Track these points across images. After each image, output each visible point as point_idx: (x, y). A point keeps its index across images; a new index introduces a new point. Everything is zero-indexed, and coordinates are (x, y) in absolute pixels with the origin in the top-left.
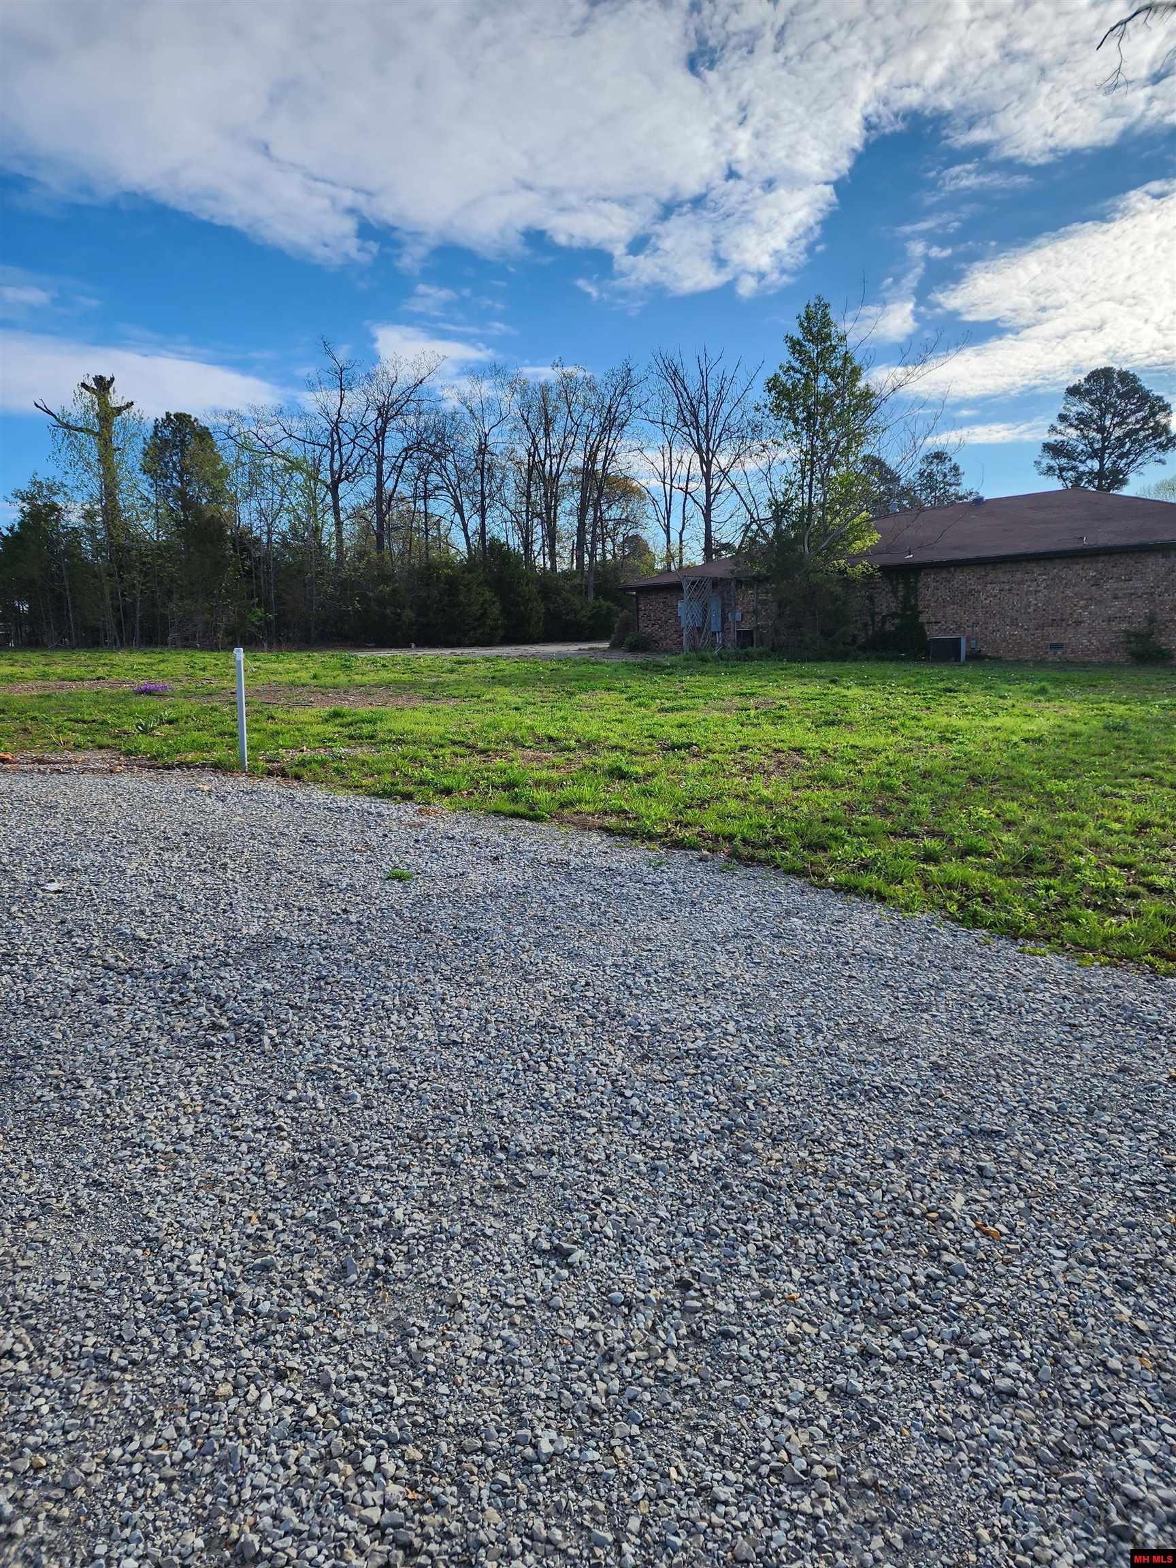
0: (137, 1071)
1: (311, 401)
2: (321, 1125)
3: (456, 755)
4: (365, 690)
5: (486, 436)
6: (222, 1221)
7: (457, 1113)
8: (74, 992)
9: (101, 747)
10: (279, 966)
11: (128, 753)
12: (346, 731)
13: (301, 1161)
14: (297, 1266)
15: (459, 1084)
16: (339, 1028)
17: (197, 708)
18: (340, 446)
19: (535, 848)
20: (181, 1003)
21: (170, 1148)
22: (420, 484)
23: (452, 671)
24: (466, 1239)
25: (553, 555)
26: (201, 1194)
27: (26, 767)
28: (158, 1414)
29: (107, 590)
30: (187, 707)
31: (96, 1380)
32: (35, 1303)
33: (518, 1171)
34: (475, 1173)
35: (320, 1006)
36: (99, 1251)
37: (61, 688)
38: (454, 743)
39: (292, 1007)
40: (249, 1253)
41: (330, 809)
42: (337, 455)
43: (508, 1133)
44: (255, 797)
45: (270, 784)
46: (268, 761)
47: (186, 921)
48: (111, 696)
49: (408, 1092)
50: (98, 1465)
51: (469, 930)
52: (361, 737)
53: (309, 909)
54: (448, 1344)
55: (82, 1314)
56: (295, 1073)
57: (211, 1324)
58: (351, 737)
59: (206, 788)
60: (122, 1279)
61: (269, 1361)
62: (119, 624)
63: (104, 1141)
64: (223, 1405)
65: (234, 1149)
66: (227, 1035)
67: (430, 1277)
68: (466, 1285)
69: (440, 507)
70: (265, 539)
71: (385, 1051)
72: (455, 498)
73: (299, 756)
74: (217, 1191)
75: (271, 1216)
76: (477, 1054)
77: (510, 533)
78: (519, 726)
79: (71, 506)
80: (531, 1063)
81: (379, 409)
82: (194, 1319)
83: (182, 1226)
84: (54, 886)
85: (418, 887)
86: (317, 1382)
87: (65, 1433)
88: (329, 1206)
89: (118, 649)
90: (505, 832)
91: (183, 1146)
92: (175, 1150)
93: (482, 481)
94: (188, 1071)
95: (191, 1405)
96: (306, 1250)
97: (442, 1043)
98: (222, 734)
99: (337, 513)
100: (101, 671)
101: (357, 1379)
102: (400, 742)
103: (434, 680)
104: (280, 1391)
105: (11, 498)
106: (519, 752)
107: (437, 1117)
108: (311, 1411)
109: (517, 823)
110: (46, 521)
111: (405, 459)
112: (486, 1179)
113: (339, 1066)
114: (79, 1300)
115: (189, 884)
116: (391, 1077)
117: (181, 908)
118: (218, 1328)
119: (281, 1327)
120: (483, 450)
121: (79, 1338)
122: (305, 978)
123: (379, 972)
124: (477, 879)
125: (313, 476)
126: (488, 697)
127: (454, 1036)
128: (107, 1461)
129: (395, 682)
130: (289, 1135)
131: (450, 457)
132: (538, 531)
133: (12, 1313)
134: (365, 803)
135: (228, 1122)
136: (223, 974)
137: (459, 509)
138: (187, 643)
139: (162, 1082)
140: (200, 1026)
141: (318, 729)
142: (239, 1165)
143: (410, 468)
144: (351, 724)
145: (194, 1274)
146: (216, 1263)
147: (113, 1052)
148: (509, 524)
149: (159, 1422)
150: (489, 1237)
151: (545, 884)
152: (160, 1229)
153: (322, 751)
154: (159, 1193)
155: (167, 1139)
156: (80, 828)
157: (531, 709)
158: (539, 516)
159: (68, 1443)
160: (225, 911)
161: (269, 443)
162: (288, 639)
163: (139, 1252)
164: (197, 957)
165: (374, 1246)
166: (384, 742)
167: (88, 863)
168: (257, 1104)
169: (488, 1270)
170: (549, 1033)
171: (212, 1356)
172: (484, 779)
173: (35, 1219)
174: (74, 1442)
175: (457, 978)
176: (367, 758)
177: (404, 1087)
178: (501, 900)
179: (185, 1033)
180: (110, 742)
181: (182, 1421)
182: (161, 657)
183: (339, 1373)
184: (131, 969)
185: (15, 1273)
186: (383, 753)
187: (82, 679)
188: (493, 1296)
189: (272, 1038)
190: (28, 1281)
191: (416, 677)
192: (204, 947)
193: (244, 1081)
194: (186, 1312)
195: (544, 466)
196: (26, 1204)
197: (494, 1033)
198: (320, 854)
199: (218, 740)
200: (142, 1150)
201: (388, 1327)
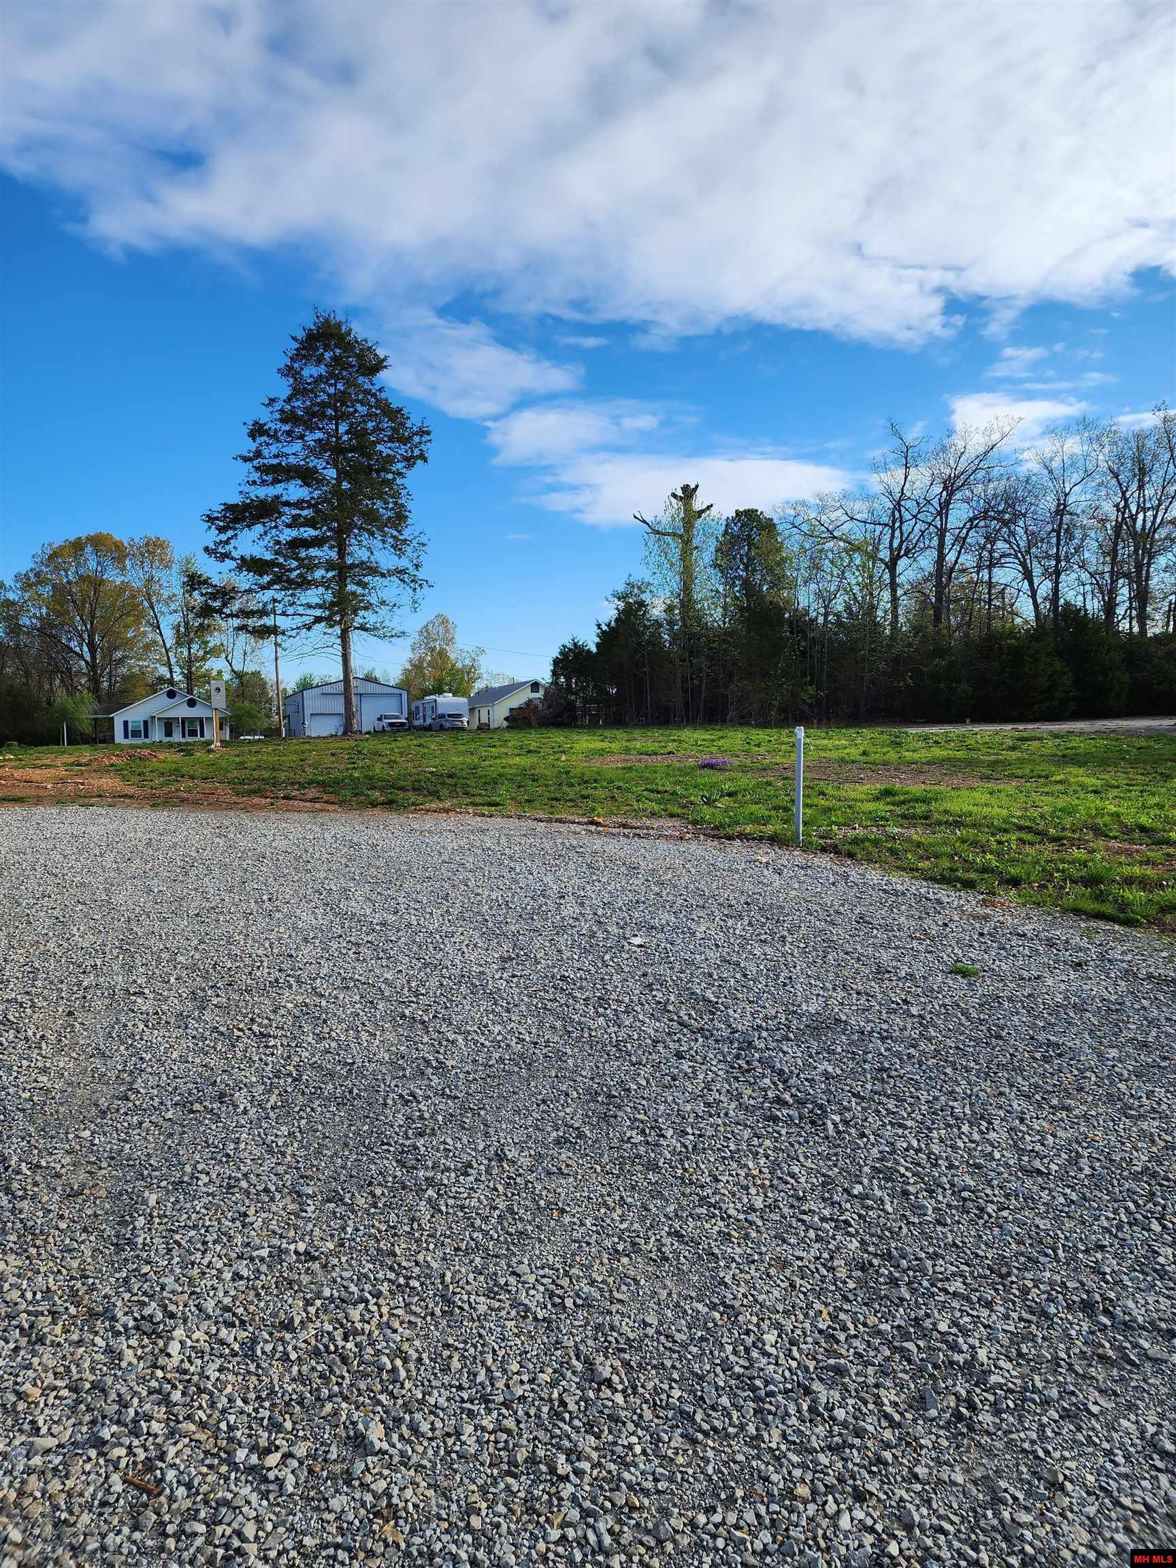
0: (710, 1132)
1: (875, 482)
2: (889, 1230)
3: (1024, 842)
4: (918, 769)
5: (1066, 495)
6: (793, 1307)
7: (1046, 1255)
8: (655, 1042)
9: (672, 816)
10: (839, 1050)
11: (695, 823)
12: (898, 810)
13: (871, 1264)
14: (871, 1381)
15: (1047, 1221)
16: (905, 1127)
17: (754, 782)
18: (902, 523)
19: (1129, 957)
20: (748, 1071)
21: (742, 1217)
22: (985, 554)
23: (1013, 748)
24: (1064, 1409)
25: (1143, 618)
26: (773, 1271)
27: (615, 831)
28: (739, 1493)
29: (679, 675)
30: (745, 781)
31: (682, 1436)
32: (628, 1339)
33: (1128, 1345)
34: (1073, 1333)
35: (884, 1100)
36: (682, 1304)
37: (640, 761)
38: (1020, 828)
39: (854, 1095)
40: (822, 1350)
41: (885, 891)
42: (897, 533)
43: (1112, 1295)
44: (809, 872)
45: (823, 861)
46: (821, 837)
47: (750, 989)
48: (679, 769)
49: (986, 1217)
50: (685, 1525)
51: (1049, 1044)
52: (914, 817)
53: (867, 994)
54: (1048, 1527)
55: (668, 1363)
56: (861, 1166)
57: (787, 1414)
58: (904, 816)
59: (764, 860)
60: (702, 1339)
61: (847, 1477)
62: (686, 704)
63: (683, 1194)
64: (801, 1507)
65: (802, 1234)
66: (791, 1113)
67: (1023, 1441)
68: (1068, 1464)
69: (1006, 575)
70: (821, 620)
71: (957, 1163)
72: (1023, 564)
73: (851, 834)
74: (788, 1272)
75: (842, 1316)
76: (1068, 1191)
77: (1089, 597)
78: (1100, 812)
79: (656, 601)
80: (1139, 1216)
81: (945, 483)
82: (771, 1403)
83: (756, 1300)
84: (637, 941)
85: (986, 986)
86: (899, 1518)
87: (656, 1480)
88: (903, 1324)
89: (684, 727)
90: (1089, 934)
91: (753, 1217)
92: (746, 1219)
93: (1058, 544)
94: (755, 1142)
95: (770, 1495)
96: (880, 1365)
97: (1022, 1169)
98: (776, 808)
99: (894, 590)
100: (671, 746)
101: (942, 1530)
102: (957, 824)
103: (993, 758)
104: (859, 1514)
105: (611, 598)
106: (1101, 843)
107: (1022, 1254)
108: (893, 1549)
109: (1102, 925)
110: (635, 615)
111: (971, 529)
112: (1086, 1343)
113: (907, 1169)
114: (665, 1348)
115: (751, 953)
116: (965, 1194)
117: (745, 976)
118: (793, 1421)
119: (857, 1441)
120: (1061, 510)
121: (666, 1387)
122: (867, 1066)
123: (945, 1074)
124: (1057, 985)
125: (873, 557)
126: (1058, 778)
127: (1037, 1164)
128: (693, 1524)
129: (949, 759)
130: (857, 1232)
131: (1021, 523)
132: (1124, 592)
133: (610, 1342)
134: (922, 887)
135: (795, 1203)
136: (785, 1049)
137: (1028, 575)
138: (743, 721)
139: (733, 1147)
140: (765, 1097)
141: (870, 806)
142: (808, 1252)
143: (975, 538)
144: (903, 803)
145: (769, 1355)
146: (790, 1350)
147: (689, 1108)
148: (1088, 588)
149: (740, 1501)
150: (1094, 1415)
151: (1145, 1003)
152: (735, 1298)
153: (874, 829)
154: (733, 1260)
155: (739, 1206)
156: (657, 889)
157: (1115, 792)
158: (1127, 575)
159: (658, 1492)
160: (785, 985)
161: (831, 527)
162: (837, 716)
163: (717, 1315)
164: (760, 1027)
165: (954, 1385)
166: (939, 823)
167: (664, 922)
168: (823, 1191)
169: (1093, 1454)
170: (1161, 1185)
171: (788, 1449)
172: (1058, 870)
173: (627, 1255)
174: (663, 1492)
175: (1038, 1097)
176: (923, 840)
177: (982, 1210)
178: (1088, 1015)
179: (752, 1102)
180: (680, 811)
181: (762, 1510)
182: (720, 733)
183: (922, 1516)
184: (702, 1029)
185: (612, 1303)
186: (939, 836)
187: (656, 754)
188: (1101, 1488)
189: (835, 1124)
190: (622, 1315)
191: (974, 755)
192: (766, 1018)
193: (809, 1164)
194: (762, 1393)
195: (1134, 521)
196: (620, 1238)
197: (1087, 1171)
198: (876, 937)
199: (773, 813)
200: (717, 1212)
201: (975, 1483)
